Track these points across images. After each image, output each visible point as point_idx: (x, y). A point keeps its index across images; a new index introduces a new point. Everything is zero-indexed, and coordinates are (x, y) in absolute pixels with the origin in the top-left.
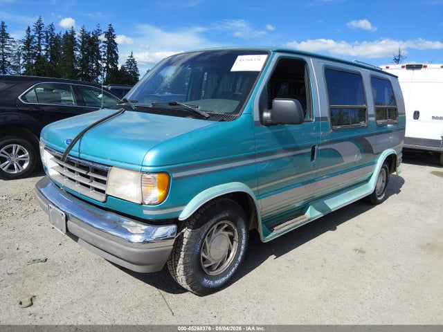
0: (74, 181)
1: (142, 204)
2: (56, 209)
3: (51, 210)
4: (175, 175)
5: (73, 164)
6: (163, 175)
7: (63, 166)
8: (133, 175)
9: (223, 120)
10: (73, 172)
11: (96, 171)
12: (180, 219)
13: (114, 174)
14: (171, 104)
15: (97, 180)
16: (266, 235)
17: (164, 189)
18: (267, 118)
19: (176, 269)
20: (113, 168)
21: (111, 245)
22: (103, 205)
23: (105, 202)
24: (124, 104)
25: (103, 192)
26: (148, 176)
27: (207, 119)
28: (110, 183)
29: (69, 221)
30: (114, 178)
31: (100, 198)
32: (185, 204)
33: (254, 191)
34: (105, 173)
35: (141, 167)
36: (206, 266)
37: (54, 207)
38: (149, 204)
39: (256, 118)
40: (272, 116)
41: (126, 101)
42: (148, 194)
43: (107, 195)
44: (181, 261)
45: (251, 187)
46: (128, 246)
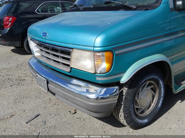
0: (50, 59)
1: (95, 73)
2: (41, 77)
3: (38, 77)
4: (117, 52)
5: (48, 48)
6: (109, 52)
7: (42, 50)
8: (88, 53)
9: (147, 10)
10: (49, 53)
11: (63, 52)
12: (121, 82)
13: (75, 54)
14: (106, 3)
15: (63, 58)
16: (176, 89)
17: (109, 63)
18: (179, 5)
19: (118, 115)
20: (74, 50)
21: (77, 100)
22: (69, 74)
23: (70, 72)
24: (75, 8)
25: (69, 65)
26: (98, 54)
27: (135, 9)
28: (73, 60)
29: (49, 84)
30: (75, 57)
31: (67, 70)
32: (124, 72)
33: (169, 60)
34: (69, 54)
35: (93, 48)
36: (139, 112)
37: (39, 76)
38: (99, 73)
39: (171, 6)
40: (183, 3)
41: (75, 6)
42: (99, 67)
43: (71, 68)
44: (122, 110)
45: (168, 57)
46: (87, 101)
